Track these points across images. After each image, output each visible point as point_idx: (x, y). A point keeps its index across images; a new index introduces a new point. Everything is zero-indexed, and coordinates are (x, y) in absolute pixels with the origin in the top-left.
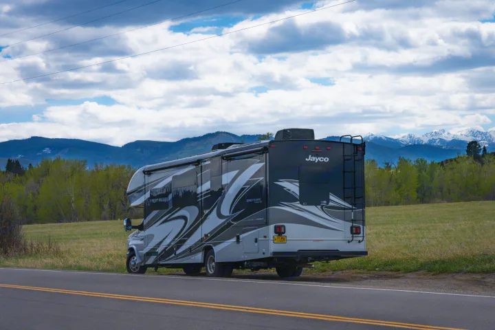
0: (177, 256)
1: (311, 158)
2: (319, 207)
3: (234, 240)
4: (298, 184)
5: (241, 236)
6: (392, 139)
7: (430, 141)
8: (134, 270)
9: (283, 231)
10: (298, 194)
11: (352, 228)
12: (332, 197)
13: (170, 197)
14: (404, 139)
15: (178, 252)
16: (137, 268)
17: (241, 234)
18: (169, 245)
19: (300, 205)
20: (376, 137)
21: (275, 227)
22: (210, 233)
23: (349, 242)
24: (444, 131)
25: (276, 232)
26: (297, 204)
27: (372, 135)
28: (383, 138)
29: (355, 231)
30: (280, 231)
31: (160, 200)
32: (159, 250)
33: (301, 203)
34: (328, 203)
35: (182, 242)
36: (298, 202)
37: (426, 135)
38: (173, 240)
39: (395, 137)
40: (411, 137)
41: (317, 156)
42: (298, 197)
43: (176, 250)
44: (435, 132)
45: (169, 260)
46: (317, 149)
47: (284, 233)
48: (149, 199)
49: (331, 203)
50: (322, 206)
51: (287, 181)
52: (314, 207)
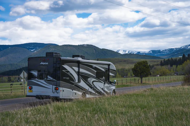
1: (42, 63)
4: (37, 72)
10: (37, 76)
23: (54, 93)
25: (29, 89)
36: (37, 79)
41: (44, 62)
47: (32, 89)
49: (48, 79)
50: (45, 80)
51: (34, 71)
52: (42, 80)
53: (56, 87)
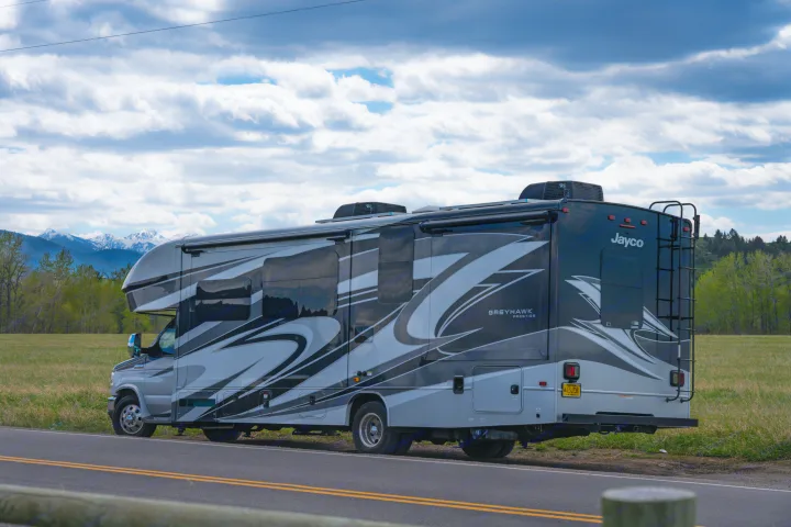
0: (270, 411)
1: (619, 240)
2: (628, 331)
3: (449, 385)
4: (599, 286)
5: (468, 381)
6: (83, 240)
7: (135, 245)
8: (131, 430)
9: (576, 375)
10: (599, 304)
11: (672, 373)
12: (646, 316)
13: (257, 297)
14: (99, 241)
15: (272, 403)
16: (137, 426)
17: (465, 375)
18: (248, 388)
19: (601, 327)
20: (58, 235)
21: (565, 365)
22: (373, 370)
23: (668, 400)
24: (156, 233)
25: (565, 377)
26: (597, 324)
27: (53, 231)
28: (69, 237)
29: (677, 381)
30: (571, 375)
31: (225, 301)
32: (219, 396)
33: (603, 323)
34: (640, 326)
35: (288, 384)
36: (599, 321)
37: (130, 237)
38: (263, 379)
39: (86, 237)
40: (108, 238)
41: (628, 235)
42: (598, 311)
43: (269, 398)
44: (143, 234)
45: (243, 417)
46: (628, 223)
47: (577, 378)
48: (193, 299)
49: (645, 327)
50: (633, 330)
51: (586, 280)
52: (620, 331)
53: (676, 368)
